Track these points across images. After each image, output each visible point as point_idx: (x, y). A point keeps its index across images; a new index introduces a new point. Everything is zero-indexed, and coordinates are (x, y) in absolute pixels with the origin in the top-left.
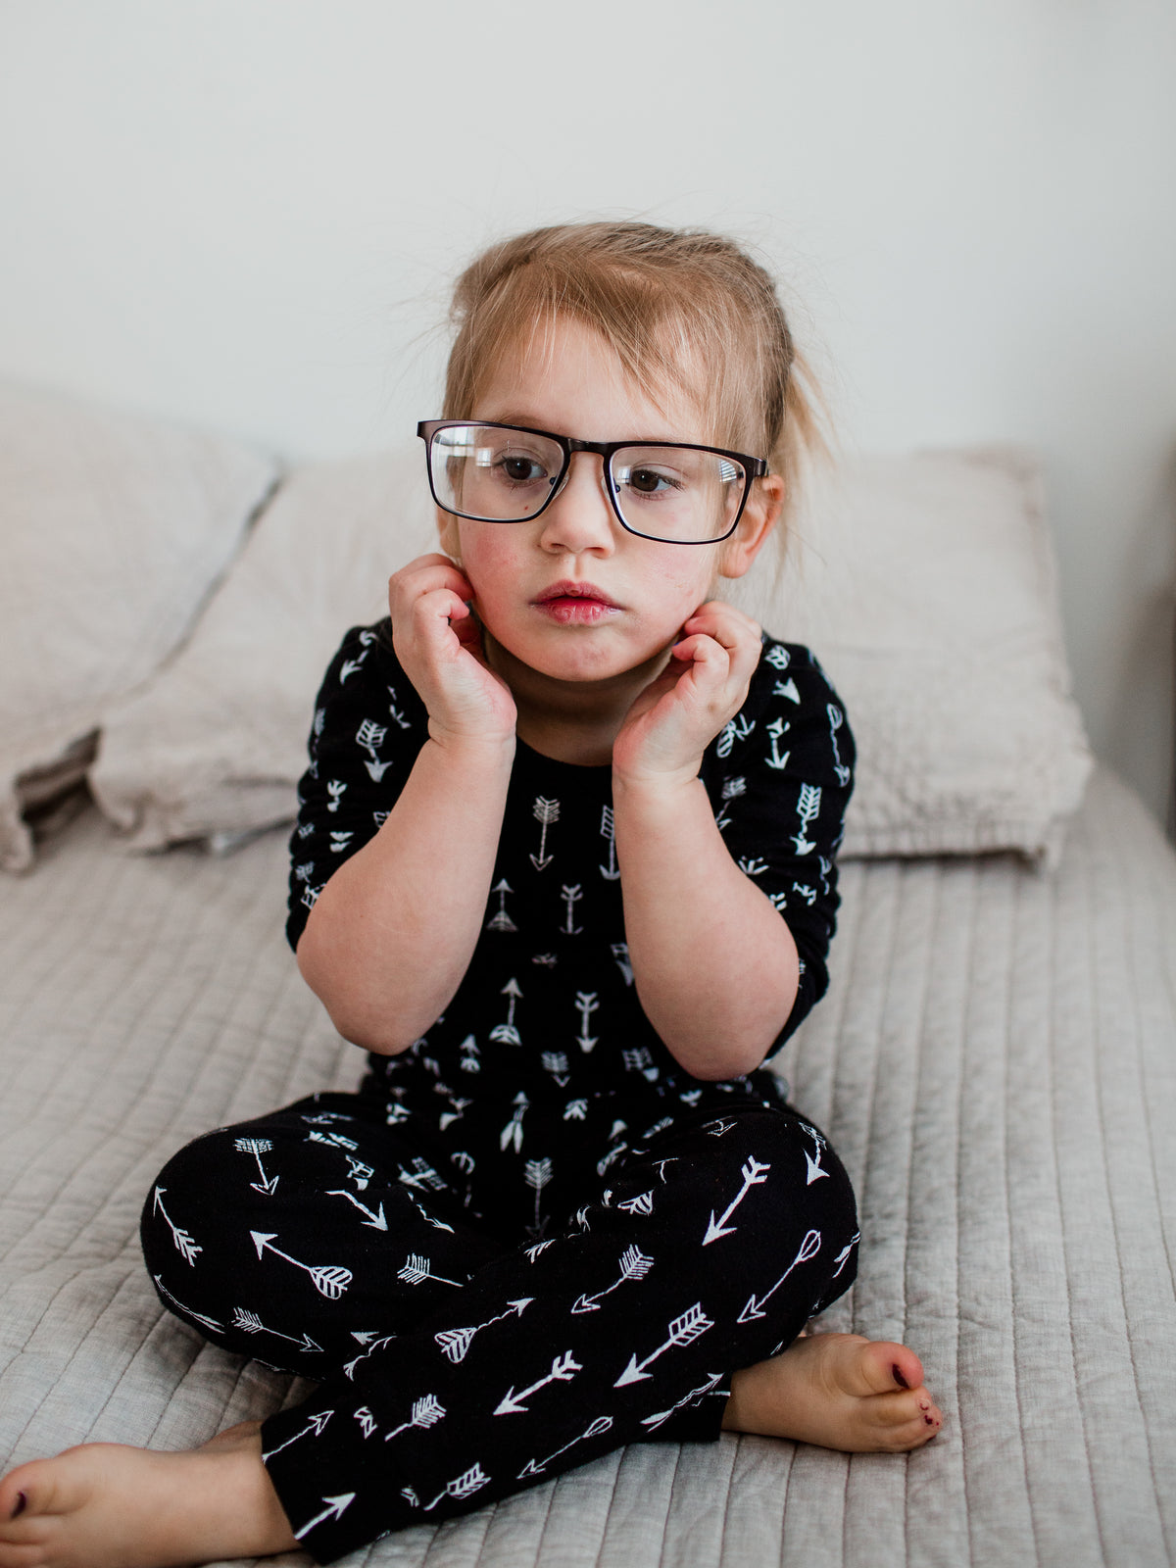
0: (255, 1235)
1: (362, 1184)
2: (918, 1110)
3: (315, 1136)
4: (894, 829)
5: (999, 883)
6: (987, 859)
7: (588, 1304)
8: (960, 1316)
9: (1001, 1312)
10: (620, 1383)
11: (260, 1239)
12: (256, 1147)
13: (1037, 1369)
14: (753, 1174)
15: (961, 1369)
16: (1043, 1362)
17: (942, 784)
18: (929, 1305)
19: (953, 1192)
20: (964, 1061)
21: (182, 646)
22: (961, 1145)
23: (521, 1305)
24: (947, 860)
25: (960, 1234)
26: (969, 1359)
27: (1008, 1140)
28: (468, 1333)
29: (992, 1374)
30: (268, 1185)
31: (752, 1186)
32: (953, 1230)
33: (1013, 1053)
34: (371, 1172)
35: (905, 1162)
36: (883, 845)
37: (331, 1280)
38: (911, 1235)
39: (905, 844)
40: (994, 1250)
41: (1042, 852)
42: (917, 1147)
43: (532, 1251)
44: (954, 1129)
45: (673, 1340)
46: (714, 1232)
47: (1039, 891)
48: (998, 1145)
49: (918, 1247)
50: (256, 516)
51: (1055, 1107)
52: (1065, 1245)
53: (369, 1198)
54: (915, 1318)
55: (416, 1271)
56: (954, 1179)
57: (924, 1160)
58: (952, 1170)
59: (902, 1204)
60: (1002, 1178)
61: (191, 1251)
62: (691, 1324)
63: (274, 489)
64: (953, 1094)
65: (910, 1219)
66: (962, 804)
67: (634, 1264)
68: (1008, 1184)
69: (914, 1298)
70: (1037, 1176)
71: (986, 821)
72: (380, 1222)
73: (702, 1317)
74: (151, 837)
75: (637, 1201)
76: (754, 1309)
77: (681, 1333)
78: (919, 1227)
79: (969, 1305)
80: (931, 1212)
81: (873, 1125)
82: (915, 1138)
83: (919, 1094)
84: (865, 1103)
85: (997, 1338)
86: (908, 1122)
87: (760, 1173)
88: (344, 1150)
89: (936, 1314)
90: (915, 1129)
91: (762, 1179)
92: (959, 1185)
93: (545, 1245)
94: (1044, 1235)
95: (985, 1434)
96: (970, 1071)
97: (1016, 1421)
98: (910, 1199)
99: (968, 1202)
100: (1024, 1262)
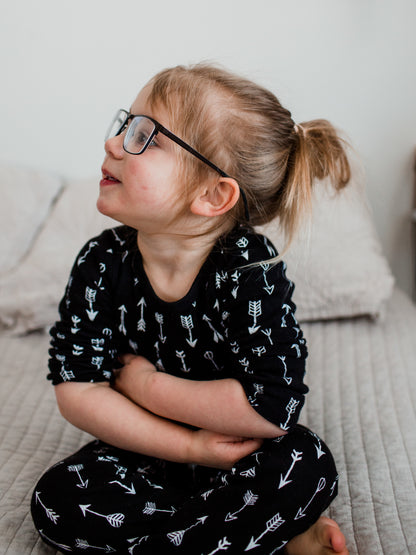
0: (81, 506)
1: (123, 476)
2: (343, 418)
3: (101, 459)
4: (320, 309)
5: (362, 328)
6: (356, 319)
7: (231, 517)
8: (373, 501)
9: (390, 498)
10: (247, 549)
11: (84, 508)
12: (77, 468)
13: (409, 521)
14: (296, 457)
15: (377, 523)
16: (411, 517)
17: (338, 290)
18: (360, 498)
19: (362, 450)
20: (359, 398)
21: (28, 253)
22: (362, 431)
23: (203, 519)
24: (341, 320)
25: (369, 467)
26: (380, 519)
27: (381, 428)
28: (181, 533)
29: (391, 524)
30: (84, 484)
31: (297, 462)
32: (366, 466)
33: (377, 393)
34: (126, 470)
35: (341, 439)
36: (316, 316)
37: (115, 519)
38: (348, 469)
39: (325, 315)
40: (383, 473)
41: (377, 315)
42: (345, 433)
43: (204, 495)
44: (358, 425)
45: (268, 529)
46: (283, 483)
47: (377, 331)
48: (378, 430)
49: (353, 474)
50: (55, 201)
51: (397, 413)
52: (411, 469)
53: (126, 481)
54: (355, 504)
55: (150, 509)
56: (362, 445)
57: (349, 438)
58: (360, 441)
59: (342, 456)
60: (381, 443)
61: (55, 517)
62: (275, 522)
63: (62, 190)
64: (356, 411)
65: (347, 462)
66: (346, 298)
67: (250, 499)
68: (384, 446)
69: (354, 495)
70: (395, 441)
71: (355, 304)
72: (133, 491)
73: (280, 518)
74: (21, 329)
75: (248, 471)
76: (301, 513)
77: (272, 526)
78: (351, 465)
79: (376, 496)
80: (355, 459)
81: (325, 426)
82: (343, 429)
83: (343, 411)
84: (321, 417)
85: (390, 509)
86: (339, 423)
87: (299, 456)
88: (113, 462)
89: (363, 501)
90: (343, 426)
91: (300, 458)
92: (364, 447)
93: (209, 492)
94: (402, 464)
95: (393, 549)
96: (362, 402)
97: (404, 543)
98: (346, 454)
99: (370, 454)
100: (396, 476)
